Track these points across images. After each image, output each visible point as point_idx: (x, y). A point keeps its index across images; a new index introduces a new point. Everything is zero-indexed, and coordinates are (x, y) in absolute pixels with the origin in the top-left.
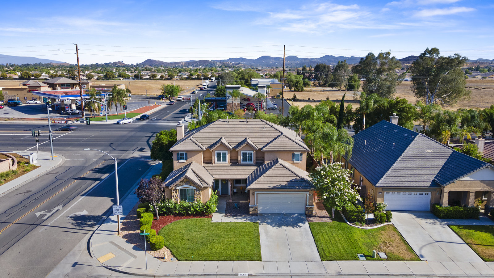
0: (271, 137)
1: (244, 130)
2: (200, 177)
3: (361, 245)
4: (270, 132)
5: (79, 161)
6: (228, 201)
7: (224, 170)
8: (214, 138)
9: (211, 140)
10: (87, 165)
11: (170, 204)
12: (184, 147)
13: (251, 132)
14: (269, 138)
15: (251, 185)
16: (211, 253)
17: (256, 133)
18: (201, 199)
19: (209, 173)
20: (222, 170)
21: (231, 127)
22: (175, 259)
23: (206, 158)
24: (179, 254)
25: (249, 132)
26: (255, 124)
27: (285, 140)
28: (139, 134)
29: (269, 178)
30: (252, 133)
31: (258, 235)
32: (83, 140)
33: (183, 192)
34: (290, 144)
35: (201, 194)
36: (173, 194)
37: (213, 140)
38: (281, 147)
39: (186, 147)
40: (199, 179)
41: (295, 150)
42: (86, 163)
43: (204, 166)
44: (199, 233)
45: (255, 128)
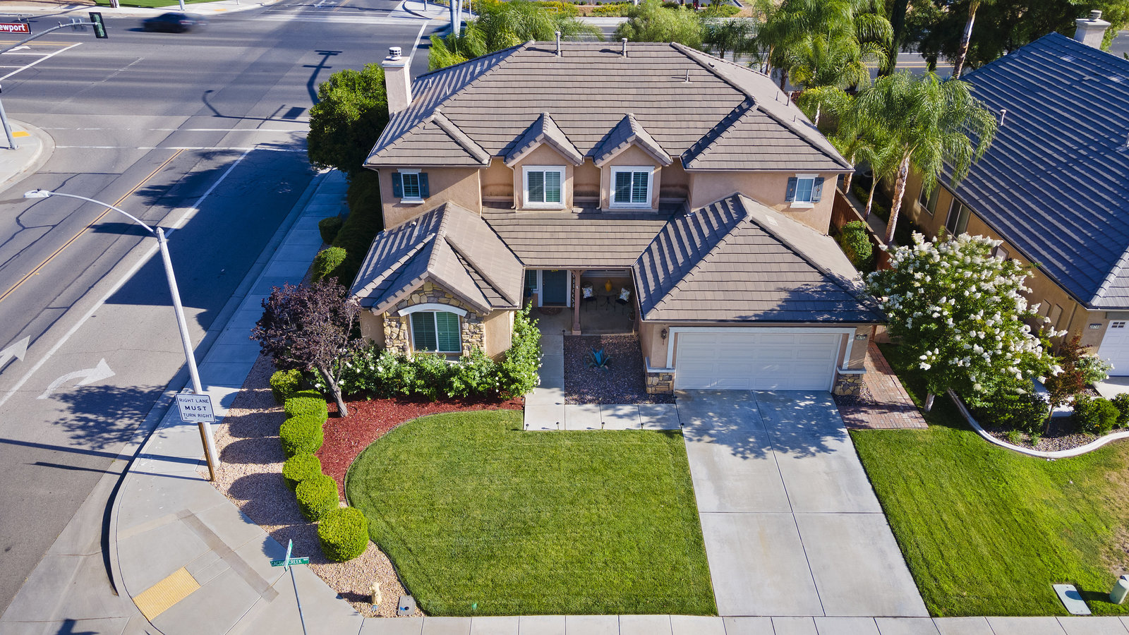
0: (710, 111)
1: (616, 85)
2: (476, 272)
3: (1053, 537)
4: (709, 91)
5: (95, 157)
6: (567, 333)
7: (556, 235)
8: (515, 118)
9: (507, 124)
10: (119, 170)
11: (380, 369)
12: (416, 153)
13: (642, 91)
14: (704, 118)
15: (659, 306)
16: (535, 578)
17: (659, 98)
18: (485, 346)
19: (507, 246)
20: (548, 235)
21: (571, 72)
22: (409, 601)
23: (491, 189)
24: (424, 579)
25: (634, 91)
26: (652, 60)
27: (763, 127)
28: (278, 56)
29: (717, 277)
30: (647, 98)
31: (690, 493)
32: (110, 76)
33: (422, 324)
34: (782, 142)
35: (484, 331)
36: (388, 331)
37: (514, 124)
38: (754, 157)
39: (423, 153)
40: (476, 277)
41: (801, 166)
42: (117, 161)
43: (486, 216)
44: (486, 481)
45: (655, 79)
